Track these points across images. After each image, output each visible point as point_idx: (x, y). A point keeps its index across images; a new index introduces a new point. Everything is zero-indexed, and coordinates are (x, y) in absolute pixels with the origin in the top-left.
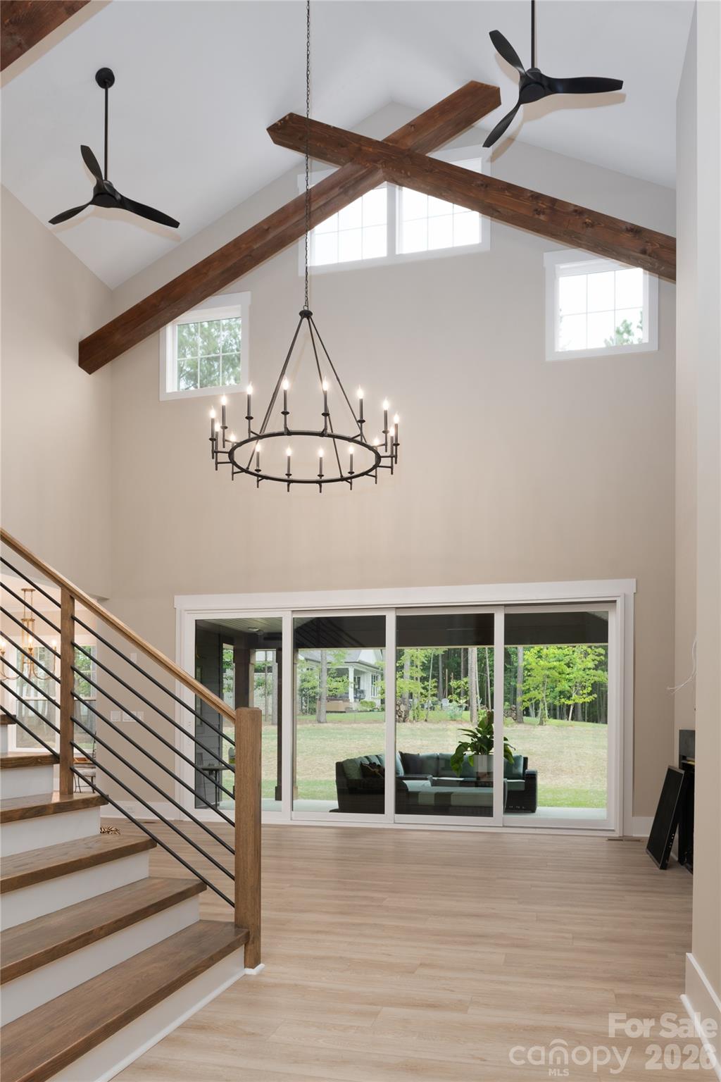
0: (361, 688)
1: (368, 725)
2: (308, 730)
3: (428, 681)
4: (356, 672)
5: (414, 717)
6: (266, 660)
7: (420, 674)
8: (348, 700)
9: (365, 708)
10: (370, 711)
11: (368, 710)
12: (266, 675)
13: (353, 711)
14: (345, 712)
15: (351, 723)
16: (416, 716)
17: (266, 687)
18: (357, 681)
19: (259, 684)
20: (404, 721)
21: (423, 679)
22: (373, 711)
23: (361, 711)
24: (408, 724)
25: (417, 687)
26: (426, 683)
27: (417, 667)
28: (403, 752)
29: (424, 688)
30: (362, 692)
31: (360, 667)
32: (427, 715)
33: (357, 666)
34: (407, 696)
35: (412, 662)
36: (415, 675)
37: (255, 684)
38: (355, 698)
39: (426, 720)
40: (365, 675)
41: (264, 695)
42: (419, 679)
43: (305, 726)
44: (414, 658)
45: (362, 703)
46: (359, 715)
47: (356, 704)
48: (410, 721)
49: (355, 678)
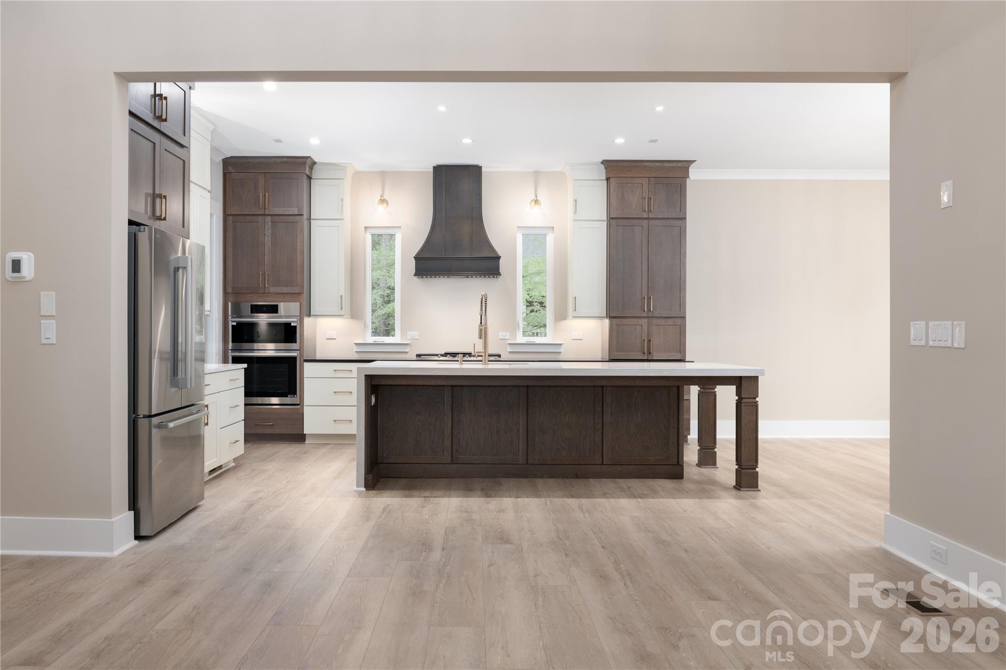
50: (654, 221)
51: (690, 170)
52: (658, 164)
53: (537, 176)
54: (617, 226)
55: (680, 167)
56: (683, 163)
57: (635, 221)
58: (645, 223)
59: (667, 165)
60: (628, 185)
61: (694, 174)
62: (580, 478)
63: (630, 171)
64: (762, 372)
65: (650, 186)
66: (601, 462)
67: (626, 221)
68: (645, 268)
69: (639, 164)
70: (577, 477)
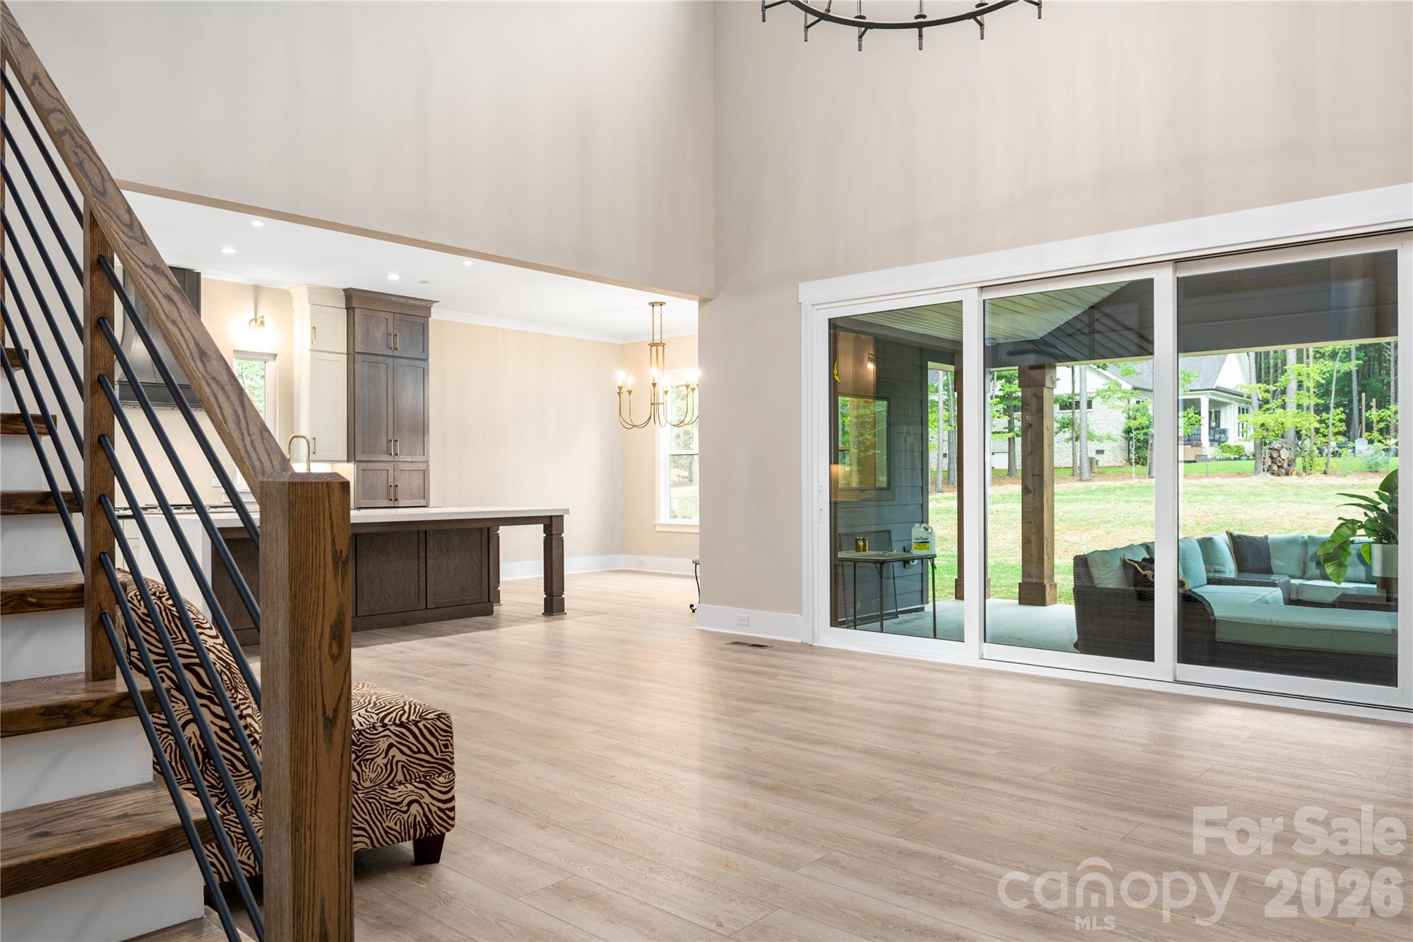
0: (1222, 427)
1: (1227, 480)
2: (1132, 487)
3: (1328, 413)
4: (1212, 402)
5: (1304, 468)
6: (1073, 392)
7: (1314, 401)
8: (1199, 445)
9: (1227, 455)
10: (1235, 459)
11: (1232, 457)
12: (1073, 413)
13: (1208, 460)
14: (1195, 462)
15: (1201, 477)
16: (1308, 465)
17: (1073, 429)
18: (1215, 416)
19: (1064, 426)
20: (1287, 474)
21: (1319, 410)
22: (1239, 459)
23: (1220, 460)
24: (1293, 479)
25: (1310, 421)
26: (1325, 415)
27: (1308, 391)
28: (1236, 533)
29: (1321, 422)
30: (1224, 432)
31: (1218, 396)
32: (1327, 464)
33: (1213, 394)
34: (1292, 434)
35: (1300, 385)
36: (1305, 402)
37: (1056, 425)
38: (1211, 441)
39: (1325, 473)
40: (1228, 407)
41: (1072, 439)
42: (1312, 408)
43: (1129, 482)
44: (1303, 378)
45: (1222, 447)
46: (1213, 466)
47: (1213, 449)
48: (1298, 474)
49: (1210, 413)
50: (399, 360)
51: (432, 309)
52: (402, 300)
53: (257, 291)
54: (362, 361)
55: (422, 306)
56: (426, 302)
57: (380, 358)
58: (390, 361)
59: (411, 302)
60: (374, 318)
61: (436, 315)
62: (407, 625)
63: (375, 303)
64: (567, 511)
65: (395, 322)
66: (425, 608)
67: (370, 357)
68: (390, 409)
69: (384, 297)
70: (404, 624)
